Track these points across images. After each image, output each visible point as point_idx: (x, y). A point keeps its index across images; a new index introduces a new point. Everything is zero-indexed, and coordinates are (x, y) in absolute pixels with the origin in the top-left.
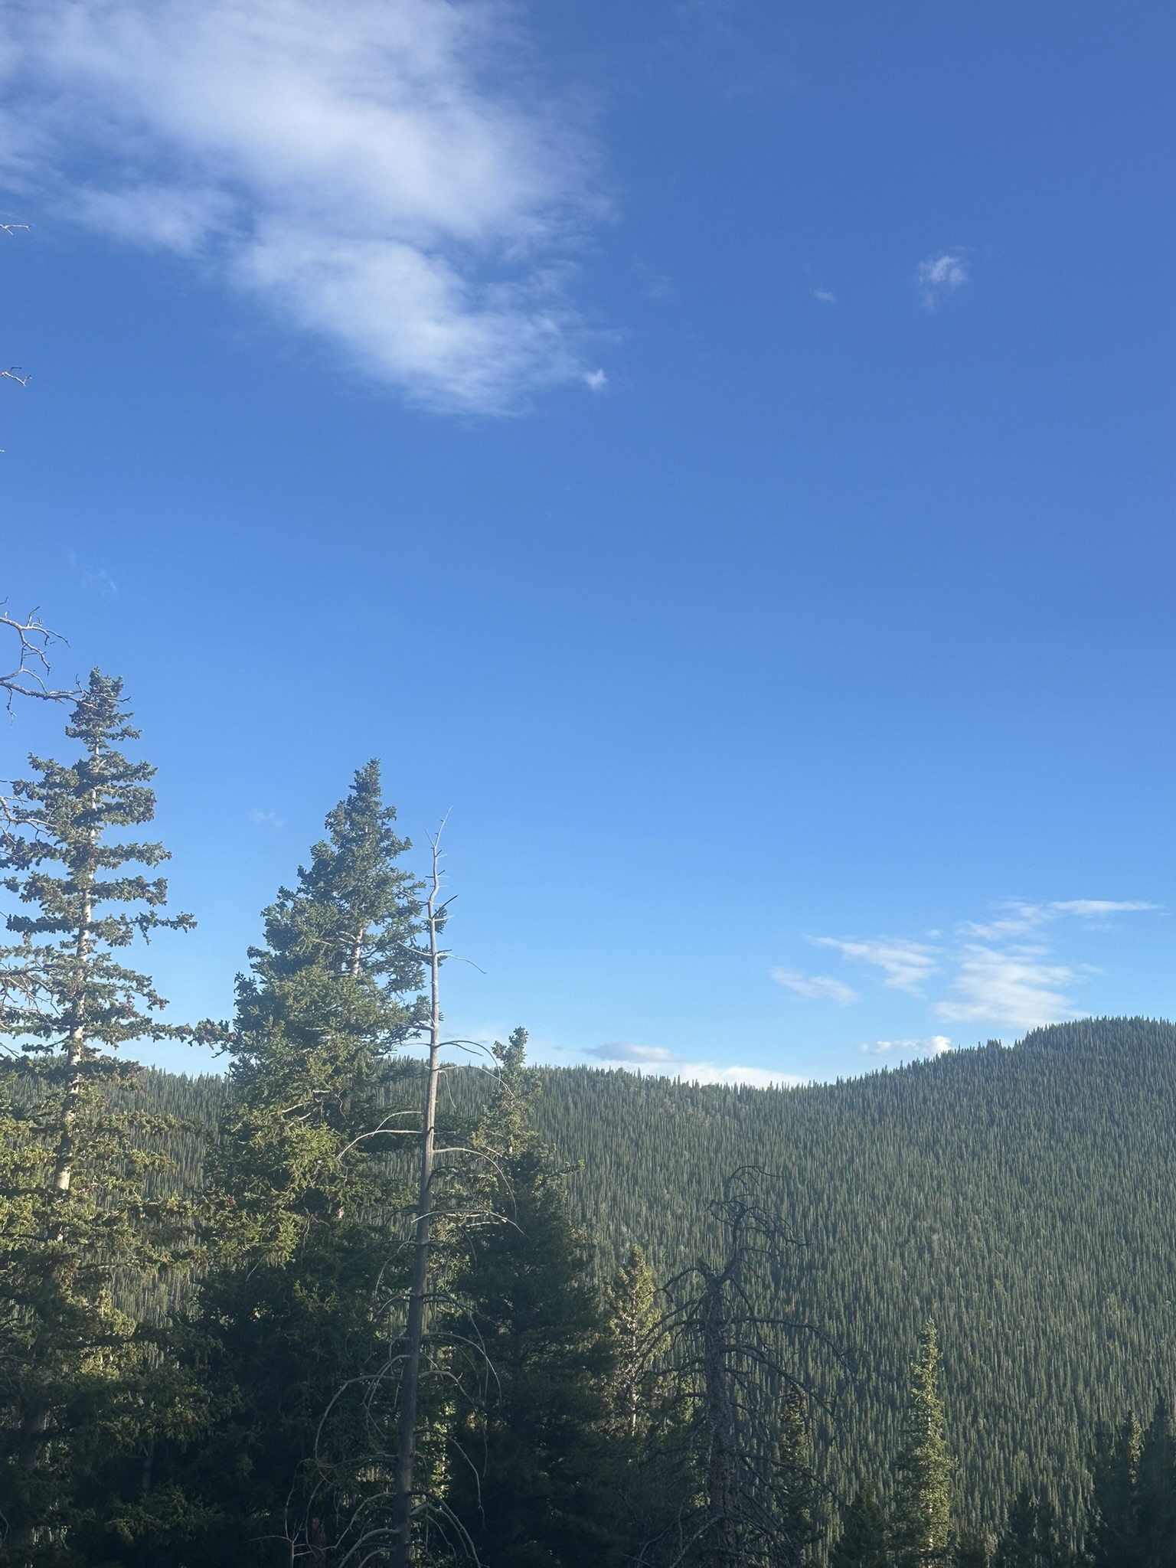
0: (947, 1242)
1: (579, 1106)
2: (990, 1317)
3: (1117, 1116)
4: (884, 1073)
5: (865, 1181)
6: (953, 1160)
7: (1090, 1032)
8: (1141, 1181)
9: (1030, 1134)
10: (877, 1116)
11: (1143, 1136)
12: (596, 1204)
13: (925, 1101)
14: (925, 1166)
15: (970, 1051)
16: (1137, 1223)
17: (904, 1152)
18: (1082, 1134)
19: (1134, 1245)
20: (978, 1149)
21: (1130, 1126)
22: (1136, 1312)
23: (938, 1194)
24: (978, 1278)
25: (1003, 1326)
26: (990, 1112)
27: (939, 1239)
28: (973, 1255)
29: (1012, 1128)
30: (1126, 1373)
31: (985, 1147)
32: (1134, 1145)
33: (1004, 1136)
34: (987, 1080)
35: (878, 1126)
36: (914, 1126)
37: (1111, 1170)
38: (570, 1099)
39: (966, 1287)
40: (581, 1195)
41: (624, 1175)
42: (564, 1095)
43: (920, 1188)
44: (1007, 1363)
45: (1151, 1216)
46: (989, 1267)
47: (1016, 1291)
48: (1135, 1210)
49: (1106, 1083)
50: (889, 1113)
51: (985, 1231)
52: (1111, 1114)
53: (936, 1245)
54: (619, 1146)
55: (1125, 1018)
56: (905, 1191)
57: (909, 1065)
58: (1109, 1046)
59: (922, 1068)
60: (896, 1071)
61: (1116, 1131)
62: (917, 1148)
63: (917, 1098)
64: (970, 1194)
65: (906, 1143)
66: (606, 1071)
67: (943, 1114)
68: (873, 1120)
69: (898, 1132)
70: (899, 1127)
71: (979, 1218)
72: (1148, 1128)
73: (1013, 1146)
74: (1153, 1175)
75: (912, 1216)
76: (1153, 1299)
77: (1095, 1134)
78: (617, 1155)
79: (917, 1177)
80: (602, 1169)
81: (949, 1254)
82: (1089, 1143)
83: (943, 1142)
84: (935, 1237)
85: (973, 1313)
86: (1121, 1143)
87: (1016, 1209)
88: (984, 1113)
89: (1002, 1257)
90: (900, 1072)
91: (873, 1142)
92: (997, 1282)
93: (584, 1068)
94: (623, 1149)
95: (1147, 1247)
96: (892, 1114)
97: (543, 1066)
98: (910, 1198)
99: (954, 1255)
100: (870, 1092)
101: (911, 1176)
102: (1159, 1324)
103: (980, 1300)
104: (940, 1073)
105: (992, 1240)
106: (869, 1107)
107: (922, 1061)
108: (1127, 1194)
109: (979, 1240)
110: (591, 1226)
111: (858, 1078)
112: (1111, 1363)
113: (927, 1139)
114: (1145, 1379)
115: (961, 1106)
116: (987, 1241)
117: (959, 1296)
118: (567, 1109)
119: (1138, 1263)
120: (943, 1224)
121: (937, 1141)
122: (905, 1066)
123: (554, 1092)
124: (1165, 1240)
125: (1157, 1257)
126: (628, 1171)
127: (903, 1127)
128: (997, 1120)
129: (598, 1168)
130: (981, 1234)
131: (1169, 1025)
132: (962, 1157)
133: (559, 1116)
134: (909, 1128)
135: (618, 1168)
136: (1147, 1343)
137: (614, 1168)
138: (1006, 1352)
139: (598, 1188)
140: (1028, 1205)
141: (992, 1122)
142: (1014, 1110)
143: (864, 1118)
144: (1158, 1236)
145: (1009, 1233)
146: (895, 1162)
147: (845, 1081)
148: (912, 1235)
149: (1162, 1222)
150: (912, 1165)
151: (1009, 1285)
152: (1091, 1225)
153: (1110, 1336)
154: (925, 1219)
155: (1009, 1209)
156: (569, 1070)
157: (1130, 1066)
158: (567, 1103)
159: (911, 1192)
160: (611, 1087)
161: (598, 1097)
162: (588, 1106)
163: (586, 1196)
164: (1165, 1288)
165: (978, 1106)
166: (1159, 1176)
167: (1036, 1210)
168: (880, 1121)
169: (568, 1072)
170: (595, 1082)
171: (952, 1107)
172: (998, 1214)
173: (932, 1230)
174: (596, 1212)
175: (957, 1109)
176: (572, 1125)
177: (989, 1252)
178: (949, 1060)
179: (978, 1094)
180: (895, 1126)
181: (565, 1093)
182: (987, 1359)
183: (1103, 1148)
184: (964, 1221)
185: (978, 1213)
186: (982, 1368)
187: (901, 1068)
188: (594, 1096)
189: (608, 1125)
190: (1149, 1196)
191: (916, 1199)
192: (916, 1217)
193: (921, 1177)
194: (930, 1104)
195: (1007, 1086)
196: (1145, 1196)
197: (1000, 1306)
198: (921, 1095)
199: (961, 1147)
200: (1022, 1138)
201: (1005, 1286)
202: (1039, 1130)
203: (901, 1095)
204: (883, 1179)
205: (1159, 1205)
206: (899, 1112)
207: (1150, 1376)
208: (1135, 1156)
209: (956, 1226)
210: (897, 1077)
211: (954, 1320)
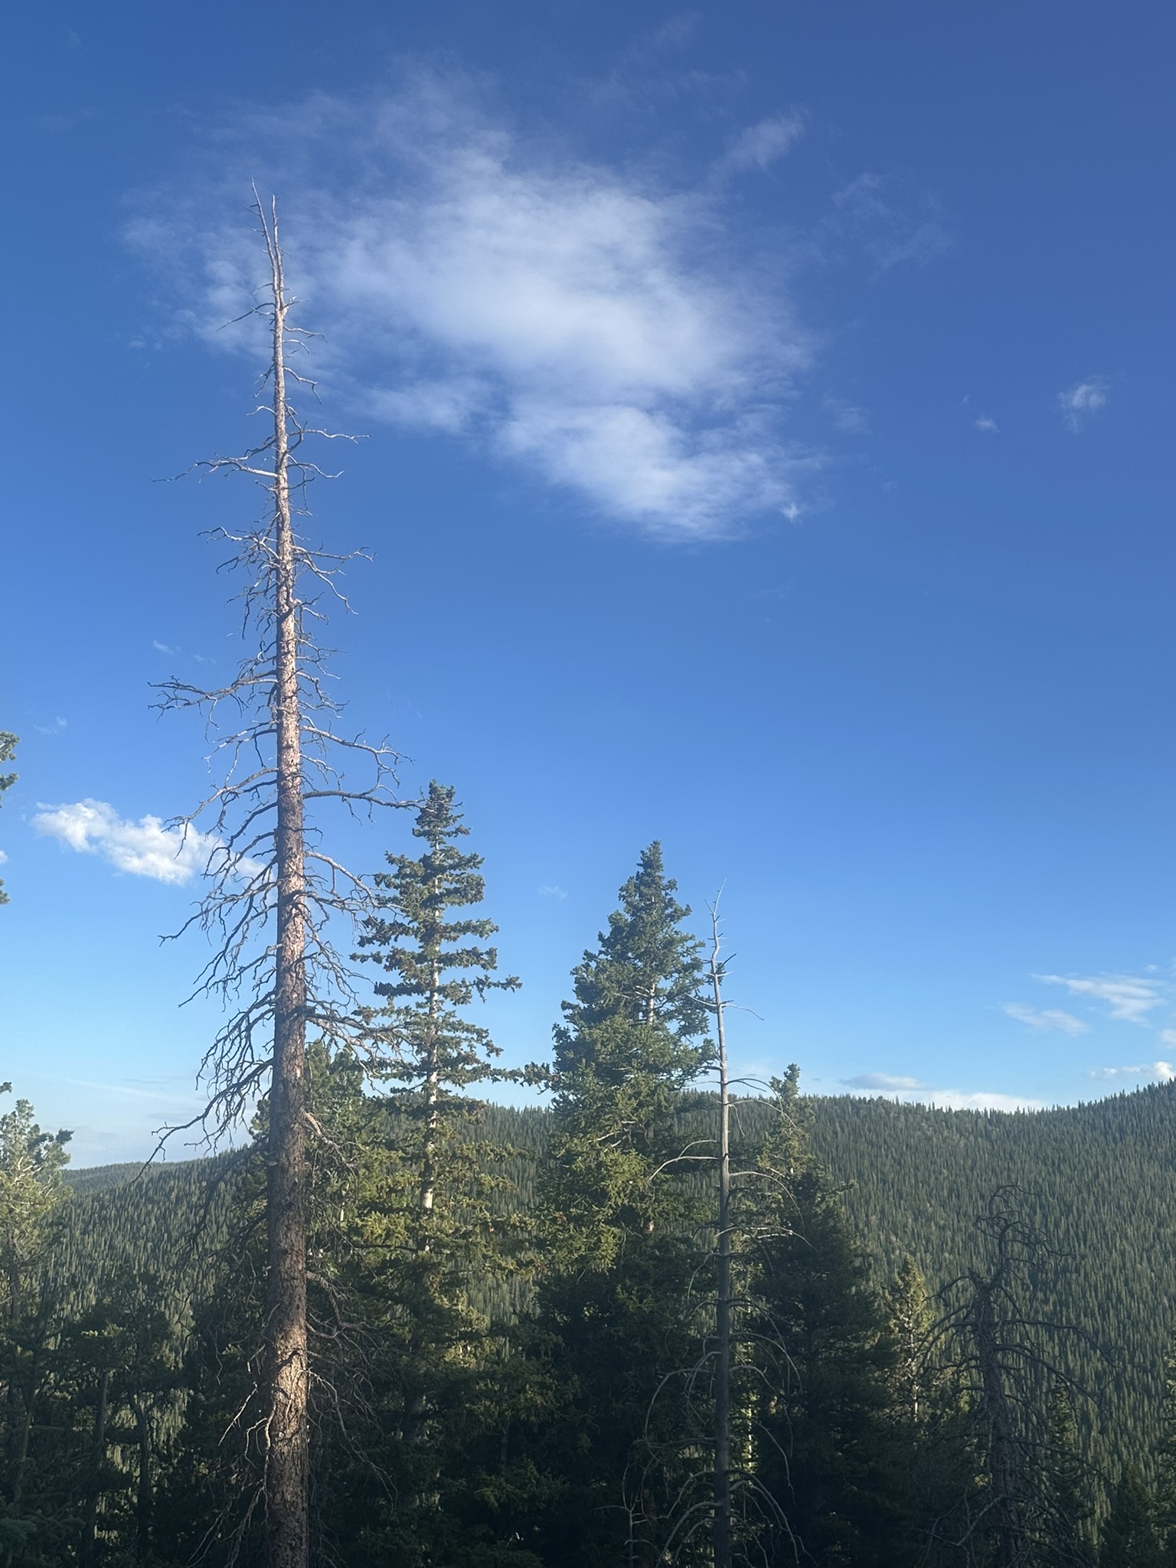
1: (846, 1130)
4: (1122, 1096)
5: (1110, 1193)
10: (1118, 1135)
12: (867, 1216)
13: (1162, 1121)
14: (1165, 1179)
17: (1145, 1167)
35: (1120, 1144)
36: (1153, 1143)
38: (837, 1124)
40: (853, 1209)
41: (890, 1190)
42: (831, 1120)
43: (1162, 1199)
50: (1129, 1132)
54: (883, 1164)
56: (1148, 1202)
57: (1145, 1089)
59: (1157, 1091)
60: (1133, 1094)
62: (1157, 1163)
63: (1154, 1118)
65: (1147, 1159)
66: (868, 1099)
68: (1114, 1139)
69: (1138, 1149)
70: (1139, 1144)
75: (1156, 1223)
78: (883, 1173)
79: (1158, 1189)
80: (870, 1185)
90: (1137, 1095)
91: (1116, 1159)
93: (848, 1096)
94: (888, 1167)
96: (1132, 1133)
97: (812, 1096)
98: (1154, 1207)
100: (1110, 1114)
101: (1153, 1188)
106: (1110, 1127)
107: (1156, 1084)
110: (864, 1236)
111: (1098, 1101)
113: (1166, 1154)
118: (835, 1133)
122: (1141, 1090)
123: (823, 1118)
126: (893, 1187)
127: (1143, 1145)
129: (867, 1184)
133: (829, 1138)
134: (1149, 1146)
135: (884, 1184)
137: (881, 1185)
139: (867, 1202)
143: (1106, 1137)
146: (1137, 1175)
147: (1086, 1105)
148: (1158, 1241)
150: (1153, 1178)
154: (1168, 1227)
156: (835, 1098)
158: (835, 1128)
159: (1154, 1202)
160: (873, 1113)
161: (862, 1122)
162: (854, 1130)
163: (857, 1210)
168: (1121, 1140)
169: (834, 1100)
170: (858, 1109)
174: (867, 1224)
176: (841, 1147)
180: (1135, 1144)
181: (832, 1119)
187: (1138, 1091)
188: (858, 1121)
189: (873, 1146)
191: (1159, 1209)
192: (1159, 1225)
193: (1162, 1189)
194: (1167, 1123)
198: (1158, 1116)
203: (1139, 1116)
204: (1127, 1191)
206: (1139, 1131)
210: (1135, 1100)
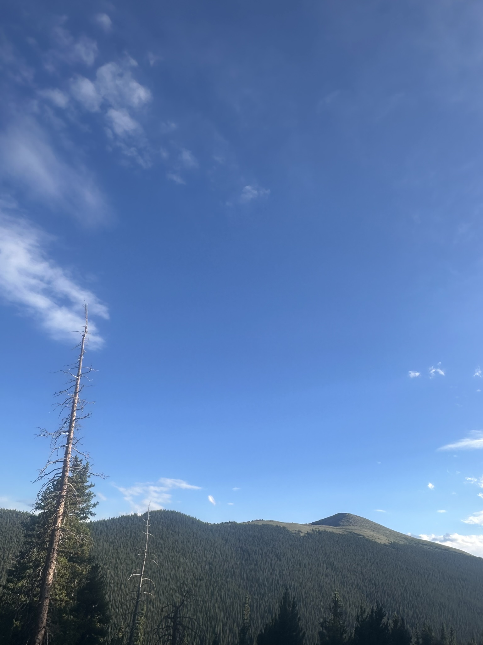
0: (111, 572)
1: (11, 522)
2: (118, 596)
3: (163, 538)
4: (104, 520)
5: (92, 552)
6: (118, 548)
7: (161, 513)
8: (166, 557)
9: (140, 541)
10: (99, 533)
11: (169, 544)
12: (8, 554)
13: (114, 530)
14: (110, 549)
15: (129, 516)
16: (163, 569)
17: (105, 544)
18: (153, 542)
19: (161, 576)
20: (125, 545)
21: (166, 541)
22: (158, 596)
23: (112, 558)
24: (118, 584)
25: (122, 599)
26: (131, 534)
27: (109, 572)
28: (118, 577)
29: (136, 539)
30: (152, 614)
31: (127, 544)
32: (166, 546)
33: (133, 542)
34: (132, 525)
35: (99, 536)
37: (159, 553)
38: (8, 520)
39: (114, 586)
40: (4, 552)
41: (20, 545)
42: (7, 518)
43: (107, 556)
44: (120, 611)
45: (167, 568)
46: (122, 580)
47: (127, 588)
48: (163, 565)
49: (162, 528)
50: (103, 532)
51: (123, 569)
52: (162, 537)
53: (108, 574)
54: (20, 536)
55: (170, 510)
56: (103, 557)
58: (165, 517)
59: (115, 520)
60: (107, 520)
61: (162, 542)
62: (109, 543)
63: (112, 528)
64: (120, 558)
65: (106, 542)
66: (22, 512)
67: (118, 534)
68: (98, 534)
69: (104, 538)
70: (105, 536)
71: (122, 566)
72: (171, 542)
73: (135, 545)
74: (169, 556)
75: (103, 564)
76: (163, 592)
77: (157, 542)
78: (19, 539)
79: (107, 552)
80: (13, 543)
81: (111, 576)
82: (155, 545)
83: (116, 542)
84: (108, 571)
85: (114, 595)
86: (163, 546)
87: (132, 563)
88: (129, 534)
89: (126, 578)
90: (109, 520)
91: (97, 541)
92: (123, 585)
93: (15, 510)
94: (21, 537)
95: (164, 577)
96: (104, 533)
97: (2, 508)
98: (104, 558)
99: (113, 576)
100: (99, 526)
102: (164, 600)
103: (117, 591)
104: (120, 521)
105: (124, 572)
106: (98, 530)
107: (115, 517)
108: (162, 561)
109: (120, 572)
110: (5, 562)
111: (97, 521)
112: (149, 611)
113: (112, 540)
114: (157, 616)
115: (123, 532)
116: (122, 572)
117: (111, 589)
118: (7, 523)
119: (161, 581)
120: (111, 567)
121: (115, 542)
122: (110, 519)
123: (4, 517)
124: (169, 575)
125: (166, 580)
126: (21, 544)
128: (132, 536)
129: (12, 542)
130: (121, 571)
131: (181, 513)
132: (120, 547)
133: (4, 524)
134: (108, 537)
135: (18, 543)
136: (160, 605)
137: (17, 543)
138: (121, 607)
139: (10, 549)
140: (136, 563)
141: (130, 537)
142: (137, 534)
143: (96, 533)
144: (168, 573)
145: (129, 571)
146: (102, 548)
147: (92, 522)
148: (102, 570)
149: (169, 569)
150: (106, 548)
151: (126, 586)
152: (151, 569)
153: (150, 603)
154: (107, 565)
155: (130, 563)
156: (10, 510)
157: (169, 524)
158: (7, 521)
159: (104, 557)
160: (23, 516)
161: (18, 520)
162: (14, 522)
163: (6, 551)
164: (167, 589)
165: (128, 532)
166: (171, 556)
167: (137, 564)
168: (100, 534)
169: (10, 511)
170: (18, 515)
171: (121, 532)
172: (127, 565)
173: (108, 568)
174: (8, 557)
175: (122, 532)
176: (7, 528)
177: (122, 576)
178: (123, 518)
179: (129, 528)
180: (104, 536)
181: (7, 517)
182: (115, 609)
183: (158, 547)
184: (117, 566)
185: (122, 564)
186: (113, 612)
187: (109, 519)
188: (16, 519)
189: (19, 529)
190: (167, 561)
192: (104, 564)
194: (115, 530)
195: (137, 527)
196: (166, 561)
197: (122, 592)
198: (113, 527)
199: (121, 544)
200: (138, 542)
201: (125, 587)
202: (143, 540)
203: (108, 527)
204: (97, 552)
205: (169, 564)
206: (106, 532)
207: (158, 616)
208: (166, 549)
209: (115, 568)
210: (108, 522)
211: (108, 597)
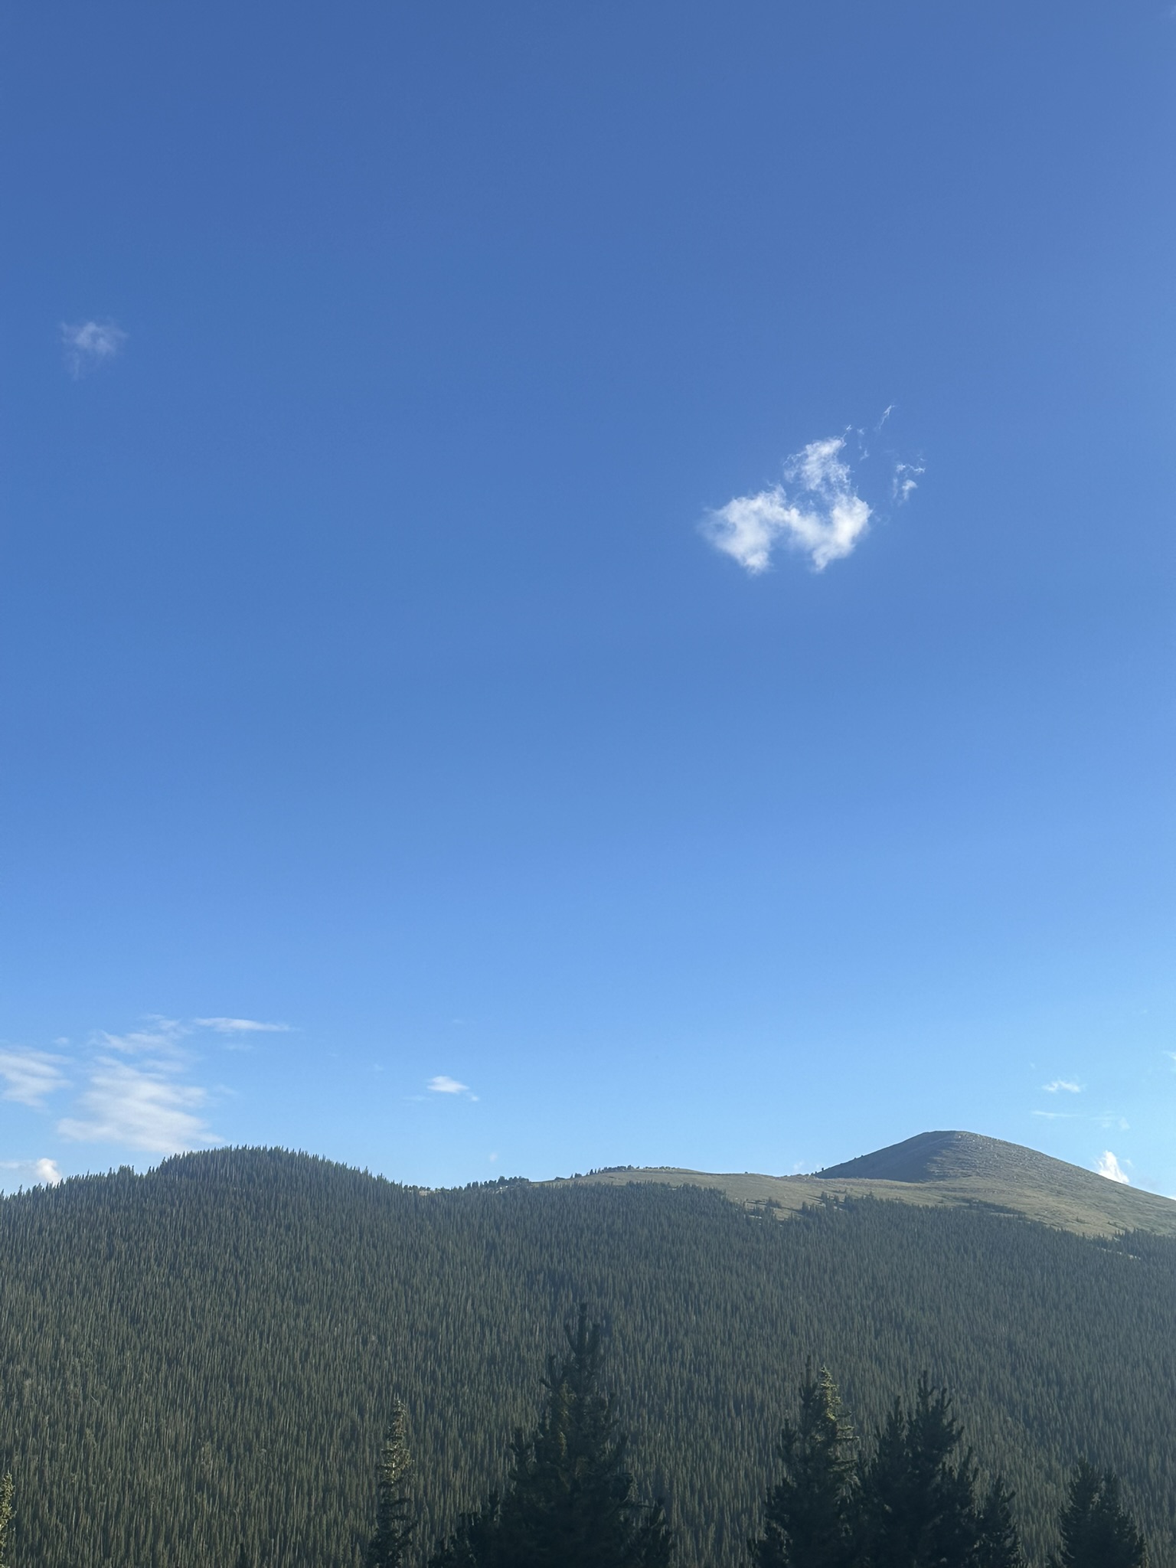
0: (40, 1388)
2: (74, 1470)
3: (241, 1251)
6: (61, 1297)
7: (228, 1160)
8: (256, 1319)
9: (149, 1269)
11: (264, 1273)
13: (40, 1232)
14: (29, 1303)
15: (99, 1178)
16: (244, 1366)
18: (202, 1270)
19: (238, 1389)
20: (91, 1285)
21: (253, 1262)
22: (230, 1461)
23: (38, 1335)
24: (68, 1428)
25: (87, 1480)
26: (110, 1245)
27: (32, 1385)
28: (66, 1402)
29: (130, 1263)
30: (210, 1527)
31: (99, 1284)
32: (254, 1282)
33: (121, 1271)
34: (112, 1210)
36: (23, 1259)
37: (227, 1309)
39: (53, 1437)
43: (19, 1328)
44: (85, 1521)
45: (259, 1358)
46: (82, 1415)
47: (107, 1442)
48: (245, 1352)
49: (236, 1216)
51: (84, 1376)
52: (236, 1249)
53: (27, 1392)
55: (265, 1148)
57: (29, 1191)
58: (245, 1176)
59: (43, 1194)
60: (13, 1197)
61: (238, 1267)
62: (23, 1283)
63: (32, 1227)
64: (73, 1334)
65: (12, 1277)
67: (58, 1246)
71: (80, 1361)
72: (271, 1265)
73: (129, 1283)
74: (268, 1315)
75: (5, 1359)
76: (249, 1448)
77: (217, 1269)
79: (18, 1316)
81: (41, 1402)
82: (209, 1280)
83: (53, 1277)
84: (28, 1383)
85: (56, 1465)
86: (241, 1280)
87: (121, 1351)
88: (103, 1246)
89: (98, 1404)
90: (18, 1199)
92: (88, 1431)
95: (251, 1391)
98: (7, 1339)
99: (46, 1403)
101: (11, 1314)
102: (252, 1474)
103: (67, 1452)
104: (63, 1201)
105: (90, 1385)
107: (44, 1186)
108: (239, 1335)
109: (75, 1385)
112: (196, 1518)
113: (37, 1273)
114: (229, 1532)
115: (80, 1238)
116: (84, 1386)
117: (45, 1447)
119: (240, 1409)
120: (39, 1369)
121: (48, 1276)
122: (24, 1191)
124: (270, 1384)
125: (259, 1402)
127: (11, 1259)
128: (116, 1254)
130: (79, 1379)
131: (307, 1157)
132: (71, 1294)
134: (18, 1261)
136: (236, 1495)
138: (86, 1509)
140: (135, 1347)
141: (109, 1257)
142: (137, 1243)
144: (264, 1380)
145: (109, 1378)
149: (270, 1364)
150: (14, 1302)
151: (100, 1434)
152: (197, 1368)
153: (200, 1488)
154: (19, 1363)
155: (113, 1351)
157: (262, 1199)
159: (8, 1332)
164: (262, 1435)
165: (98, 1238)
166: (274, 1316)
167: (142, 1351)
171: (69, 1239)
172: (101, 1357)
173: (26, 1374)
175: (75, 1241)
177: (85, 1400)
178: (75, 1186)
179: (101, 1224)
182: (63, 1517)
183: (222, 1285)
184: (63, 1365)
185: (79, 1356)
186: (57, 1526)
187: (20, 1193)
190: (261, 1337)
191: (13, 1341)
192: (8, 1362)
193: (22, 1316)
194: (45, 1234)
195: (133, 1217)
196: (257, 1336)
197: (87, 1459)
198: (37, 1224)
199: (72, 1283)
200: (140, 1273)
201: (96, 1436)
202: (158, 1266)
203: (15, 1223)
205: (269, 1347)
207: (235, 1530)
208: (253, 1293)
209: (52, 1370)
210: (14, 1204)
211: (35, 1474)
